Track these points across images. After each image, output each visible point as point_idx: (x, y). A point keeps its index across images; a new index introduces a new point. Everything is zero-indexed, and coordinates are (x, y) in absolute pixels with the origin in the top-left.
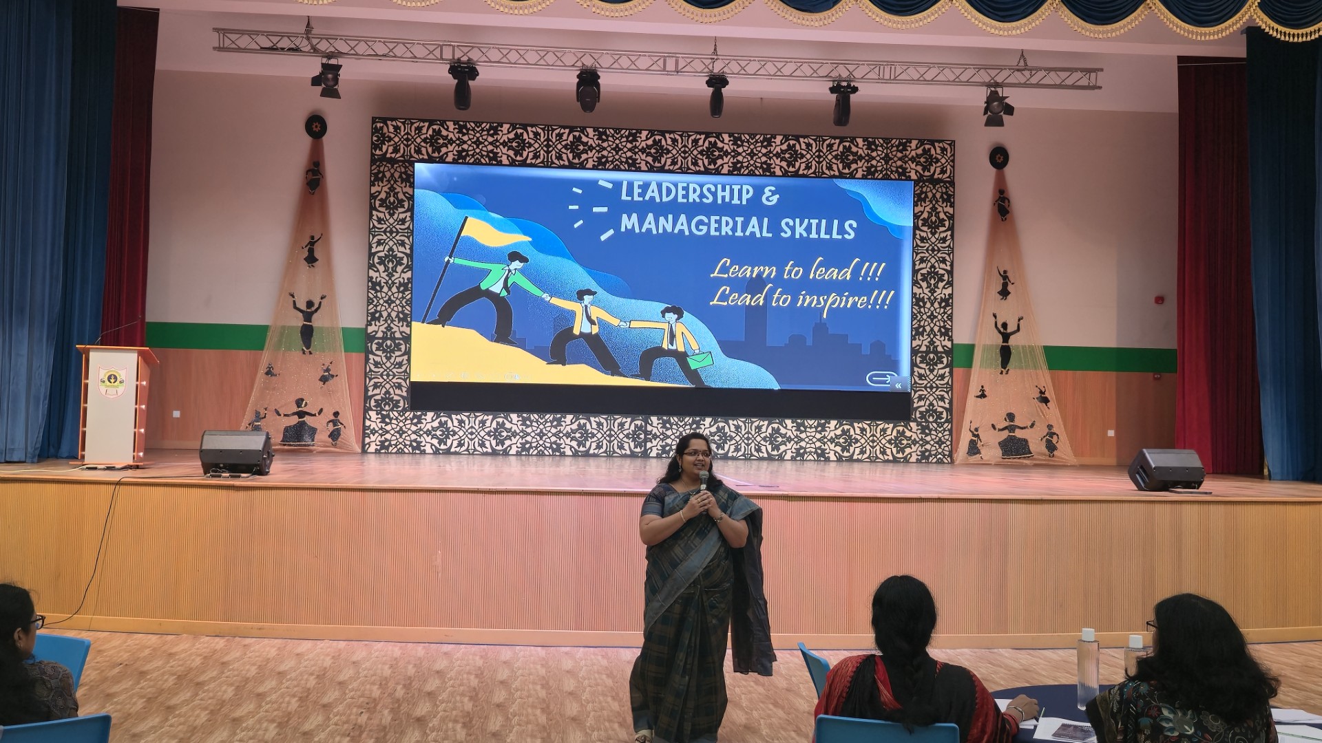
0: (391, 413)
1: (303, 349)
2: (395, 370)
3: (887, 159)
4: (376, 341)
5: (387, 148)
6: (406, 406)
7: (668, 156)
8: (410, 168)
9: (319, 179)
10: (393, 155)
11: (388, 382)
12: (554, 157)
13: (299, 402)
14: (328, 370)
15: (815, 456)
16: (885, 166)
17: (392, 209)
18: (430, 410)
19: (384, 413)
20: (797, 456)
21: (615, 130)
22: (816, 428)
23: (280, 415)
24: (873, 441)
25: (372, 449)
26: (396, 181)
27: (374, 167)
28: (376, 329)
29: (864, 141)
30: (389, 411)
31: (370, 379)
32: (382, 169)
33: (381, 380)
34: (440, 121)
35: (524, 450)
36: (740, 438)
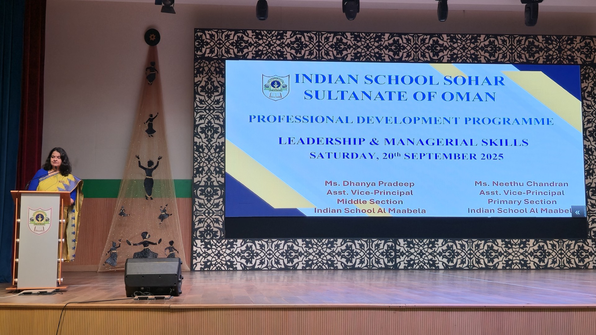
0: (211, 240)
1: (146, 196)
2: (213, 209)
3: (560, 50)
4: (200, 188)
5: (206, 50)
6: (222, 235)
7: (404, 51)
8: (222, 64)
9: (155, 74)
10: (210, 55)
11: (209, 218)
12: (323, 54)
13: (144, 235)
14: (164, 211)
15: (520, 266)
16: (559, 55)
17: (209, 93)
18: (240, 238)
19: (206, 241)
20: (507, 266)
21: (366, 33)
22: (519, 245)
23: (130, 244)
24: (561, 254)
25: (198, 268)
26: (212, 74)
27: (197, 63)
28: (200, 179)
29: (543, 38)
30: (210, 239)
31: (196, 216)
32: (202, 65)
33: (204, 217)
34: (242, 30)
35: (308, 266)
36: (464, 254)
